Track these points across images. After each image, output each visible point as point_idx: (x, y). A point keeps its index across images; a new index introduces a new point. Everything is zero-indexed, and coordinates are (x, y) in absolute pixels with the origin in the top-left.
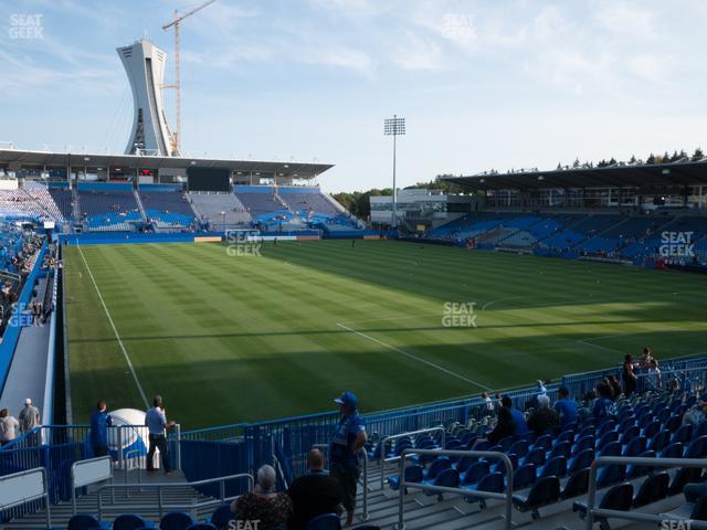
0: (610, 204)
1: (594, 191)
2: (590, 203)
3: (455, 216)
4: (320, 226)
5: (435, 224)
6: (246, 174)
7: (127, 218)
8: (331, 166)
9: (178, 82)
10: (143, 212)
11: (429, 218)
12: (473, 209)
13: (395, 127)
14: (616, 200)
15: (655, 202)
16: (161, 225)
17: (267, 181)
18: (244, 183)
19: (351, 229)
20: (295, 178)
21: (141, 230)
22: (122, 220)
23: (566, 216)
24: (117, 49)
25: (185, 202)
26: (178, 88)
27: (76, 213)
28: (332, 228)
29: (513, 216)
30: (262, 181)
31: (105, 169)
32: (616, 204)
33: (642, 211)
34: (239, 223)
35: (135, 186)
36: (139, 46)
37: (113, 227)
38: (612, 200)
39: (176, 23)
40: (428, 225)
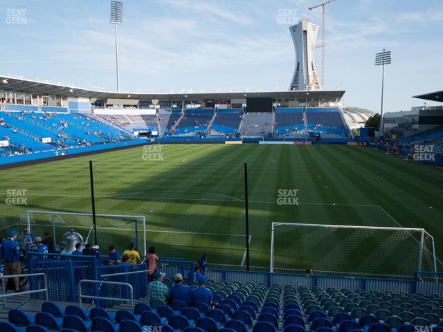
3: (426, 128)
7: (197, 129)
9: (324, 43)
10: (210, 125)
13: (384, 59)
16: (213, 133)
22: (193, 131)
24: (289, 28)
25: (239, 119)
34: (261, 133)
35: (217, 111)
36: (300, 24)
37: (185, 135)
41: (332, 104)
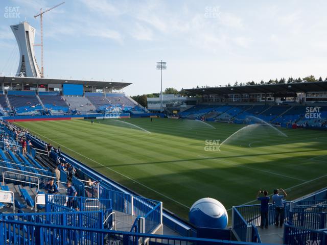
0: (261, 101)
1: (253, 95)
2: (251, 100)
3: (190, 106)
4: (128, 111)
5: (182, 110)
6: (89, 87)
7: (35, 108)
8: (131, 84)
9: (42, 43)
10: (43, 105)
11: (178, 108)
12: (197, 103)
13: (162, 66)
14: (264, 99)
15: (282, 100)
16: (53, 112)
17: (100, 90)
18: (89, 91)
19: (143, 113)
20: (114, 89)
21: (44, 114)
22: (33, 109)
23: (242, 106)
24: (11, 26)
25: (62, 100)
26: (42, 46)
27: (9, 106)
28: (135, 112)
29: (218, 106)
30: (97, 90)
31: (21, 85)
32: (264, 101)
33: (276, 104)
34: (91, 111)
35: (37, 93)
36: (22, 25)
37: (29, 113)
38: (262, 99)
39: (41, 15)
40: (178, 111)
41: (117, 91)
